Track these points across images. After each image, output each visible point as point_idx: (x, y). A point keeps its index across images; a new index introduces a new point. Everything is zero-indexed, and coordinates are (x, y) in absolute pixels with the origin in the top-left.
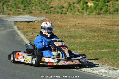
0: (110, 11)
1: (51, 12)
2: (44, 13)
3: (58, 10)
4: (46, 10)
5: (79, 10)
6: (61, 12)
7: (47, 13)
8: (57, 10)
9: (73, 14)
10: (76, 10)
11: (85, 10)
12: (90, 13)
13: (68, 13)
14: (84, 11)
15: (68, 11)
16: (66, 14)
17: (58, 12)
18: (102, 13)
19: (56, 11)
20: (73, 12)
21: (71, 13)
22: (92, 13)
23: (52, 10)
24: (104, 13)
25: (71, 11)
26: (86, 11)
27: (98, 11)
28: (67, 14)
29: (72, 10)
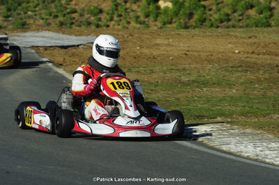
0: (210, 20)
1: (72, 23)
2: (56, 24)
3: (89, 18)
4: (61, 19)
5: (138, 17)
6: (95, 21)
7: (62, 24)
8: (87, 19)
9: (124, 27)
10: (131, 18)
11: (151, 18)
12: (164, 24)
13: (114, 25)
14: (151, 20)
15: (112, 19)
16: (108, 26)
17: (89, 24)
18: (194, 24)
19: (83, 19)
20: (124, 21)
21: (119, 25)
22: (169, 26)
23: (74, 18)
24: (196, 24)
25: (120, 20)
26: (156, 20)
27: (184, 20)
28: (111, 27)
29: (122, 18)
